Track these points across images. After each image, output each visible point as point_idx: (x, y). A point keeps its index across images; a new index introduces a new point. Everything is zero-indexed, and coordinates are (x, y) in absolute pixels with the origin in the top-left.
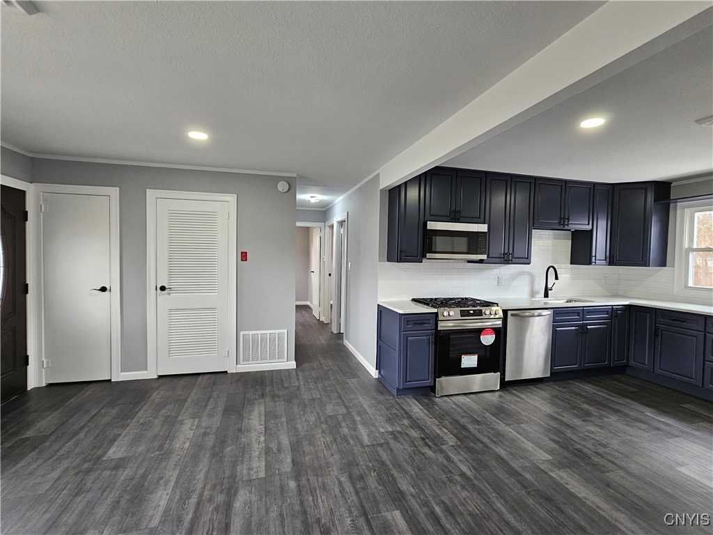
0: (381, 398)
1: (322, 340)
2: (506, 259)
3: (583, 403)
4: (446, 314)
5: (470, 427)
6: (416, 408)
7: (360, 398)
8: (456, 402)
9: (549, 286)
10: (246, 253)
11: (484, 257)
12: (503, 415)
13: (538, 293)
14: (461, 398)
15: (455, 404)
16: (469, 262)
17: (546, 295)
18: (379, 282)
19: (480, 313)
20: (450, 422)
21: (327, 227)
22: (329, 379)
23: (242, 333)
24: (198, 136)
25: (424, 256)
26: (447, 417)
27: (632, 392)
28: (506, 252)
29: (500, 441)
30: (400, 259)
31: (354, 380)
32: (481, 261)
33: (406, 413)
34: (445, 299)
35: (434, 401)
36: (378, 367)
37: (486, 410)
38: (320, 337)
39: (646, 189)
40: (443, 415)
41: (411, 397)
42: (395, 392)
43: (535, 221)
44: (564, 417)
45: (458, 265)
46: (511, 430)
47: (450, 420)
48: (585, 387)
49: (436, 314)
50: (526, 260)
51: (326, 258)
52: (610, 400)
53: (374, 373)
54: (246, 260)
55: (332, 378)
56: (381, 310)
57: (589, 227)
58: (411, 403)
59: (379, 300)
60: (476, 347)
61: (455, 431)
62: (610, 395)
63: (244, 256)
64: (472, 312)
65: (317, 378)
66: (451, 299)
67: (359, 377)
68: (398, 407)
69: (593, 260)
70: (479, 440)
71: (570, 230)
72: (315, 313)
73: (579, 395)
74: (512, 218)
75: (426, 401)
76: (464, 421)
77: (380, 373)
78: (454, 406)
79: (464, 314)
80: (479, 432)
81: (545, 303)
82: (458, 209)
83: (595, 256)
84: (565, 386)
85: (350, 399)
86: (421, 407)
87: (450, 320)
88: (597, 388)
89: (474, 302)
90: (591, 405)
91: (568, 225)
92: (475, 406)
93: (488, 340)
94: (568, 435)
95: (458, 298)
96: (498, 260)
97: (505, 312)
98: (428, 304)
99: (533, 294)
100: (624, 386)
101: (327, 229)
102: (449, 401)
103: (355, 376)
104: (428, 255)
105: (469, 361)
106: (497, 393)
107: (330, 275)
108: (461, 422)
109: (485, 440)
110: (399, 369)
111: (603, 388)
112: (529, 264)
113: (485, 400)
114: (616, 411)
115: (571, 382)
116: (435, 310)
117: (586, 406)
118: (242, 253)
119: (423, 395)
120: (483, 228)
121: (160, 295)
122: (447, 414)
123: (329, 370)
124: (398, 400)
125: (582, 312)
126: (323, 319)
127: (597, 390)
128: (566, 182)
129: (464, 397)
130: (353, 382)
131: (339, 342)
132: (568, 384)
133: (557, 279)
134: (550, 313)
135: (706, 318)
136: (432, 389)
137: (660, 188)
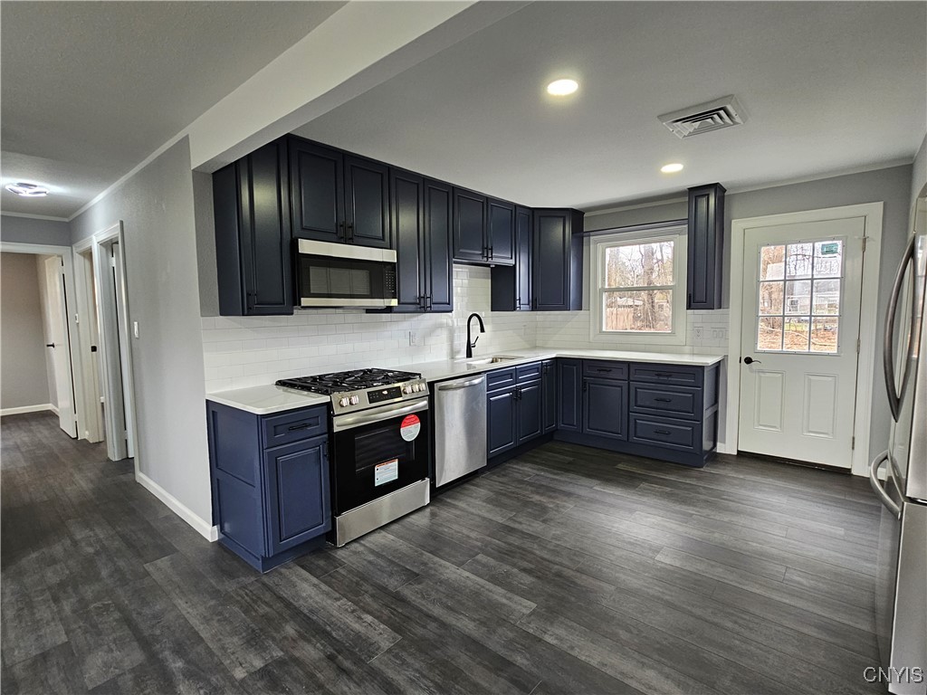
0: (230, 586)
1: (81, 482)
2: (423, 305)
3: (532, 492)
4: (345, 402)
5: (408, 592)
6: (306, 588)
7: (181, 603)
8: (373, 547)
9: (472, 342)
11: (394, 302)
12: (447, 550)
13: (458, 352)
14: (380, 538)
15: (372, 552)
16: (369, 311)
17: (469, 355)
18: (206, 355)
19: (397, 393)
20: (372, 596)
21: (76, 255)
22: (98, 578)
25: (296, 302)
26: (366, 587)
27: (570, 463)
28: (422, 295)
29: (459, 601)
30: (249, 308)
31: (164, 562)
32: (389, 310)
33: (288, 605)
34: (337, 375)
35: (335, 559)
36: (217, 519)
37: (423, 547)
38: (77, 477)
39: (564, 218)
40: (357, 583)
41: (292, 565)
42: (258, 565)
43: (456, 251)
44: (520, 523)
45: (351, 317)
46: (467, 574)
47: (370, 589)
48: (526, 469)
49: (329, 405)
50: (447, 307)
51: (80, 317)
52: (557, 480)
53: (210, 533)
55: (104, 573)
56: (215, 412)
57: (512, 262)
58: (294, 578)
59: (208, 392)
60: (394, 448)
61: (386, 612)
62: (555, 474)
64: (385, 392)
65: (62, 585)
66: (348, 374)
67: (175, 551)
68: (268, 597)
69: (518, 305)
70: (429, 616)
71: (488, 266)
72: (67, 425)
73: (522, 482)
74: (427, 244)
75: (322, 563)
76: (393, 583)
77: (222, 530)
78: (371, 558)
79: (374, 397)
80: (423, 597)
82: (349, 223)
83: (520, 300)
84: (503, 473)
85: (155, 617)
86: (315, 580)
87: (352, 411)
88: (536, 467)
89: (386, 376)
90: (542, 495)
91: (492, 257)
92: (402, 546)
93: (410, 432)
94: (537, 552)
95: (357, 372)
96: (412, 307)
97: (431, 385)
98: (309, 389)
99: (453, 354)
100: (562, 457)
101: (79, 260)
102: (361, 549)
103: (165, 550)
104: (305, 301)
105: (386, 472)
106: (428, 510)
107: (94, 349)
108: (391, 588)
109: (437, 611)
110: (265, 518)
111: (541, 464)
112: (451, 311)
113: (415, 528)
114: (569, 494)
115: (508, 465)
116: (326, 399)
117: (536, 498)
119: (314, 552)
120: (389, 256)
122: (364, 577)
123: (97, 553)
124: (265, 579)
125: (514, 373)
126: (85, 434)
127: (538, 470)
128: (487, 198)
129: (383, 533)
130: (160, 568)
131: (124, 478)
132: (505, 469)
133: (482, 330)
134: (483, 378)
135: (629, 364)
136: (331, 535)
137: (575, 218)
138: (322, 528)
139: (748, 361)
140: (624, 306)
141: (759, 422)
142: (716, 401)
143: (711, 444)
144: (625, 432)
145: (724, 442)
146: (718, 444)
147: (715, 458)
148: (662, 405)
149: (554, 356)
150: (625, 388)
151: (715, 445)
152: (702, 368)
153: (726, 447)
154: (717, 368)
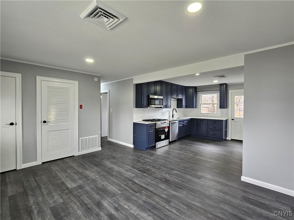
2: (166, 107)
4: (158, 123)
9: (174, 114)
10: (82, 105)
11: (162, 106)
13: (170, 116)
16: (156, 108)
17: (173, 117)
23: (80, 139)
24: (90, 61)
28: (166, 105)
30: (143, 107)
32: (161, 107)
36: (134, 144)
39: (193, 88)
41: (149, 150)
42: (145, 149)
43: (172, 96)
49: (155, 124)
50: (170, 107)
53: (132, 146)
54: (82, 108)
56: (135, 124)
57: (182, 98)
59: (134, 121)
60: (164, 132)
63: (81, 107)
69: (183, 107)
71: (177, 99)
74: (167, 95)
75: (154, 150)
81: (173, 119)
87: (160, 125)
93: (166, 130)
97: (169, 122)
99: (169, 117)
102: (159, 149)
104: (150, 106)
105: (163, 137)
106: (168, 146)
110: (147, 142)
116: (155, 122)
118: (80, 105)
119: (152, 149)
120: (162, 97)
121: (43, 125)
125: (183, 121)
128: (178, 85)
133: (176, 112)
134: (178, 121)
135: (207, 120)
136: (155, 147)
137: (195, 88)
138: (154, 145)
139: (233, 119)
140: (205, 107)
141: (235, 132)
142: (226, 128)
143: (225, 138)
144: (206, 134)
145: (228, 137)
146: (227, 138)
147: (226, 140)
148: (214, 128)
149: (191, 118)
150: (206, 125)
151: (226, 138)
152: (222, 120)
153: (229, 138)
154: (226, 121)
